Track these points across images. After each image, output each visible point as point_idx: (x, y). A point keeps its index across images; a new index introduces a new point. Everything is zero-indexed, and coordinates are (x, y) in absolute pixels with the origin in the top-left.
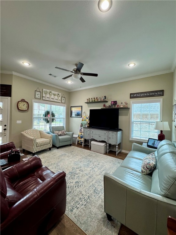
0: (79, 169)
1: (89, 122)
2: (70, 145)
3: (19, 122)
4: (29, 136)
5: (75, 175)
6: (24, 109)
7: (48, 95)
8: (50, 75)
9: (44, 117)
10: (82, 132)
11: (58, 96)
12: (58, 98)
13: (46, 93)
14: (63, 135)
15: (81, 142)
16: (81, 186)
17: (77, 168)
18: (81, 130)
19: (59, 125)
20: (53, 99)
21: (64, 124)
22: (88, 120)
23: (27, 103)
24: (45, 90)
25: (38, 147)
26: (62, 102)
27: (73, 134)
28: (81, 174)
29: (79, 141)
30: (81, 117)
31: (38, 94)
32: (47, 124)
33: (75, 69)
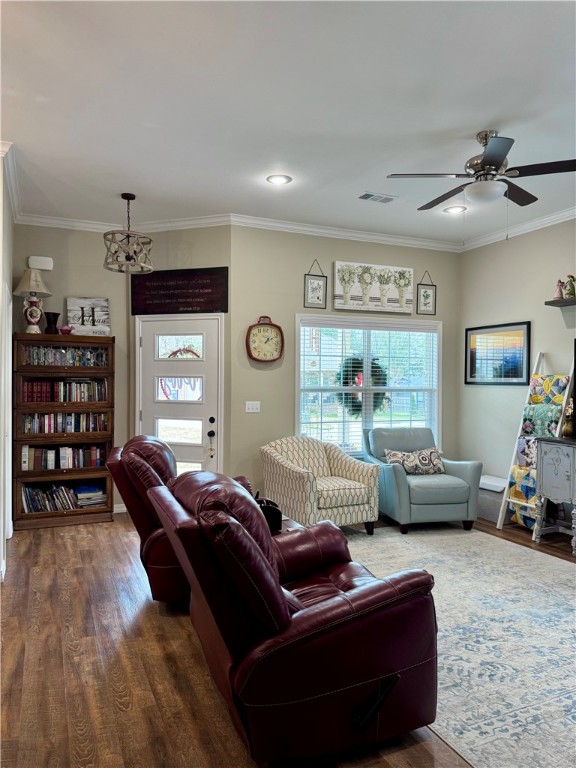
0: (506, 625)
1: (570, 411)
2: (467, 526)
3: (253, 406)
4: (288, 464)
5: (481, 639)
6: (269, 358)
7: (357, 284)
8: (366, 197)
9: (339, 386)
10: (529, 464)
11: (402, 282)
12: (401, 292)
13: (347, 278)
14: (427, 473)
15: (526, 519)
16: (507, 679)
17: (492, 620)
18: (523, 452)
19: (406, 425)
20: (378, 299)
21: (431, 420)
22: (564, 399)
23: (279, 328)
24: (343, 264)
25: (324, 512)
26: (422, 308)
27: (479, 471)
28: (509, 644)
29: (513, 512)
30: (523, 380)
31: (314, 290)
32: (353, 418)
33: (477, 157)
